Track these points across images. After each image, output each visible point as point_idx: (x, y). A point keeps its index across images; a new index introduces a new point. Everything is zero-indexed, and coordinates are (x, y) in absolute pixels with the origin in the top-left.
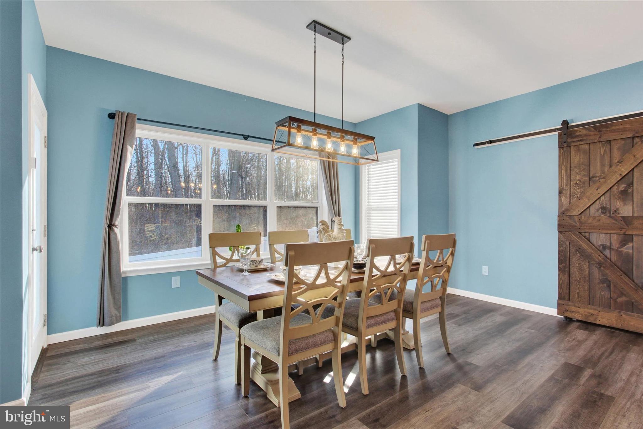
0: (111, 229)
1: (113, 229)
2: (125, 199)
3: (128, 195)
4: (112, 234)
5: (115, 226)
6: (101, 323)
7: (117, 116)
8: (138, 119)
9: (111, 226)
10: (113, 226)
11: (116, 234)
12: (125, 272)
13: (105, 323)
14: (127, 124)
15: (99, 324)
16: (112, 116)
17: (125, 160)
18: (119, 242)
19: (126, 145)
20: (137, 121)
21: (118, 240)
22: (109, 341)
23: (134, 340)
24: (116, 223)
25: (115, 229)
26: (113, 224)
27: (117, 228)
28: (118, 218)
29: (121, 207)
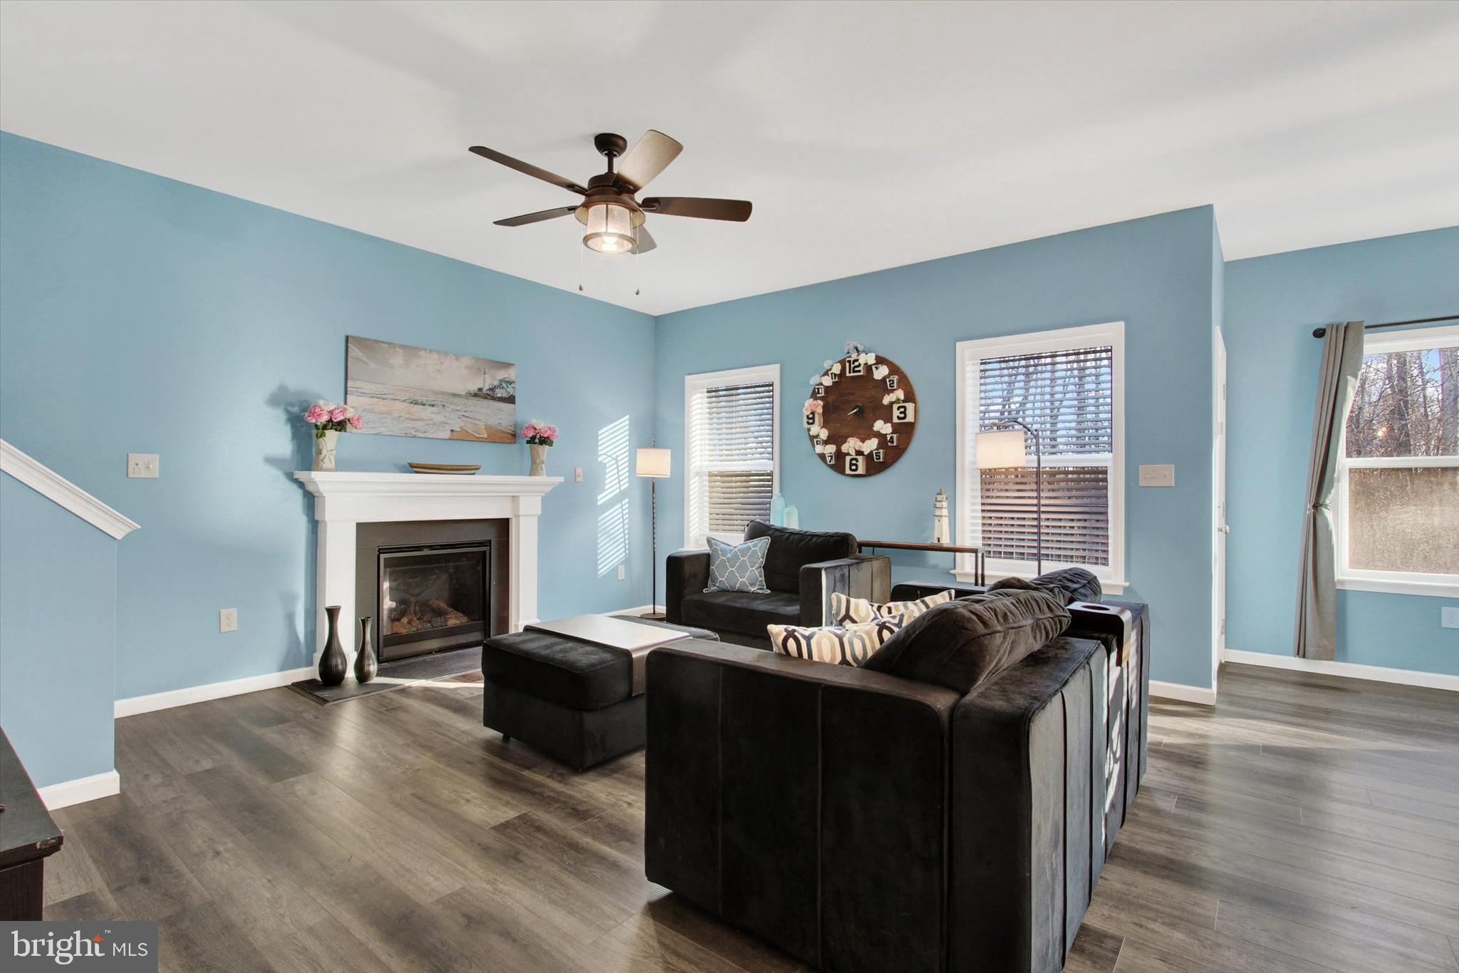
0: (1317, 510)
1: (1321, 510)
2: (1344, 462)
3: (1349, 455)
4: (1319, 518)
5: (1326, 507)
6: (1301, 652)
7: (1328, 333)
8: (1367, 327)
9: (1317, 506)
10: (1321, 505)
11: (1325, 518)
12: (1342, 582)
13: (1307, 655)
14: (1346, 342)
15: (1298, 654)
16: (1319, 333)
17: (1344, 399)
18: (1331, 531)
19: (1346, 376)
20: (1365, 330)
21: (1329, 529)
22: (1314, 681)
23: (1357, 692)
24: (1327, 502)
25: (1325, 510)
26: (1321, 502)
27: (1328, 509)
28: (1330, 493)
29: (1335, 476)
